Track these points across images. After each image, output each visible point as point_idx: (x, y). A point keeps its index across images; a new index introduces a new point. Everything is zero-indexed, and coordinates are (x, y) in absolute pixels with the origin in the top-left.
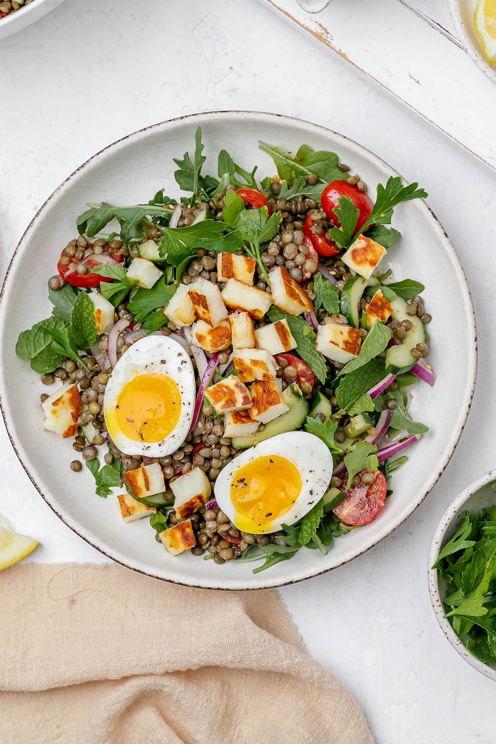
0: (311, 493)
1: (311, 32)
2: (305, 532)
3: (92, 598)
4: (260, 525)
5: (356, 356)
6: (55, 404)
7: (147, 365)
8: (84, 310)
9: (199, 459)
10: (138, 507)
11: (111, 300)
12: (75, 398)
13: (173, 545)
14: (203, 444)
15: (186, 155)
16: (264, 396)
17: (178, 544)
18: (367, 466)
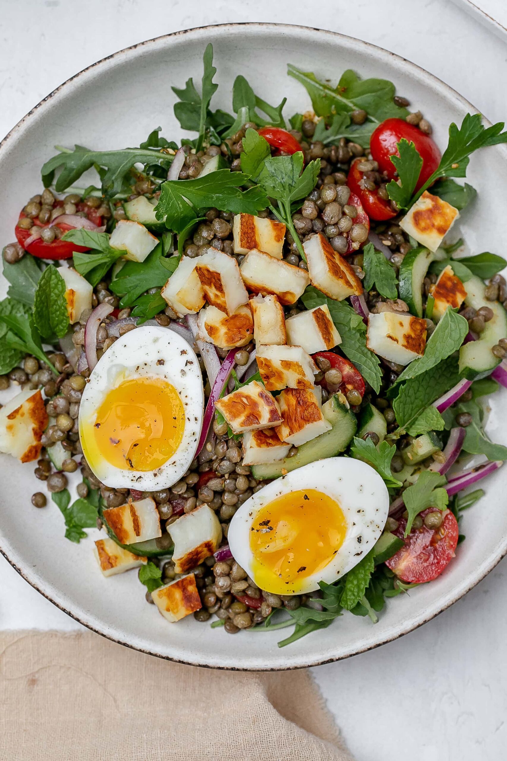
0: (359, 540)
2: (350, 593)
3: (59, 677)
4: (288, 583)
5: (420, 356)
6: (12, 417)
7: (138, 367)
8: (52, 290)
9: (206, 493)
10: (123, 557)
11: (88, 277)
12: (38, 409)
13: (171, 608)
14: (213, 474)
15: (190, 83)
16: (299, 410)
17: (177, 607)
18: (432, 503)
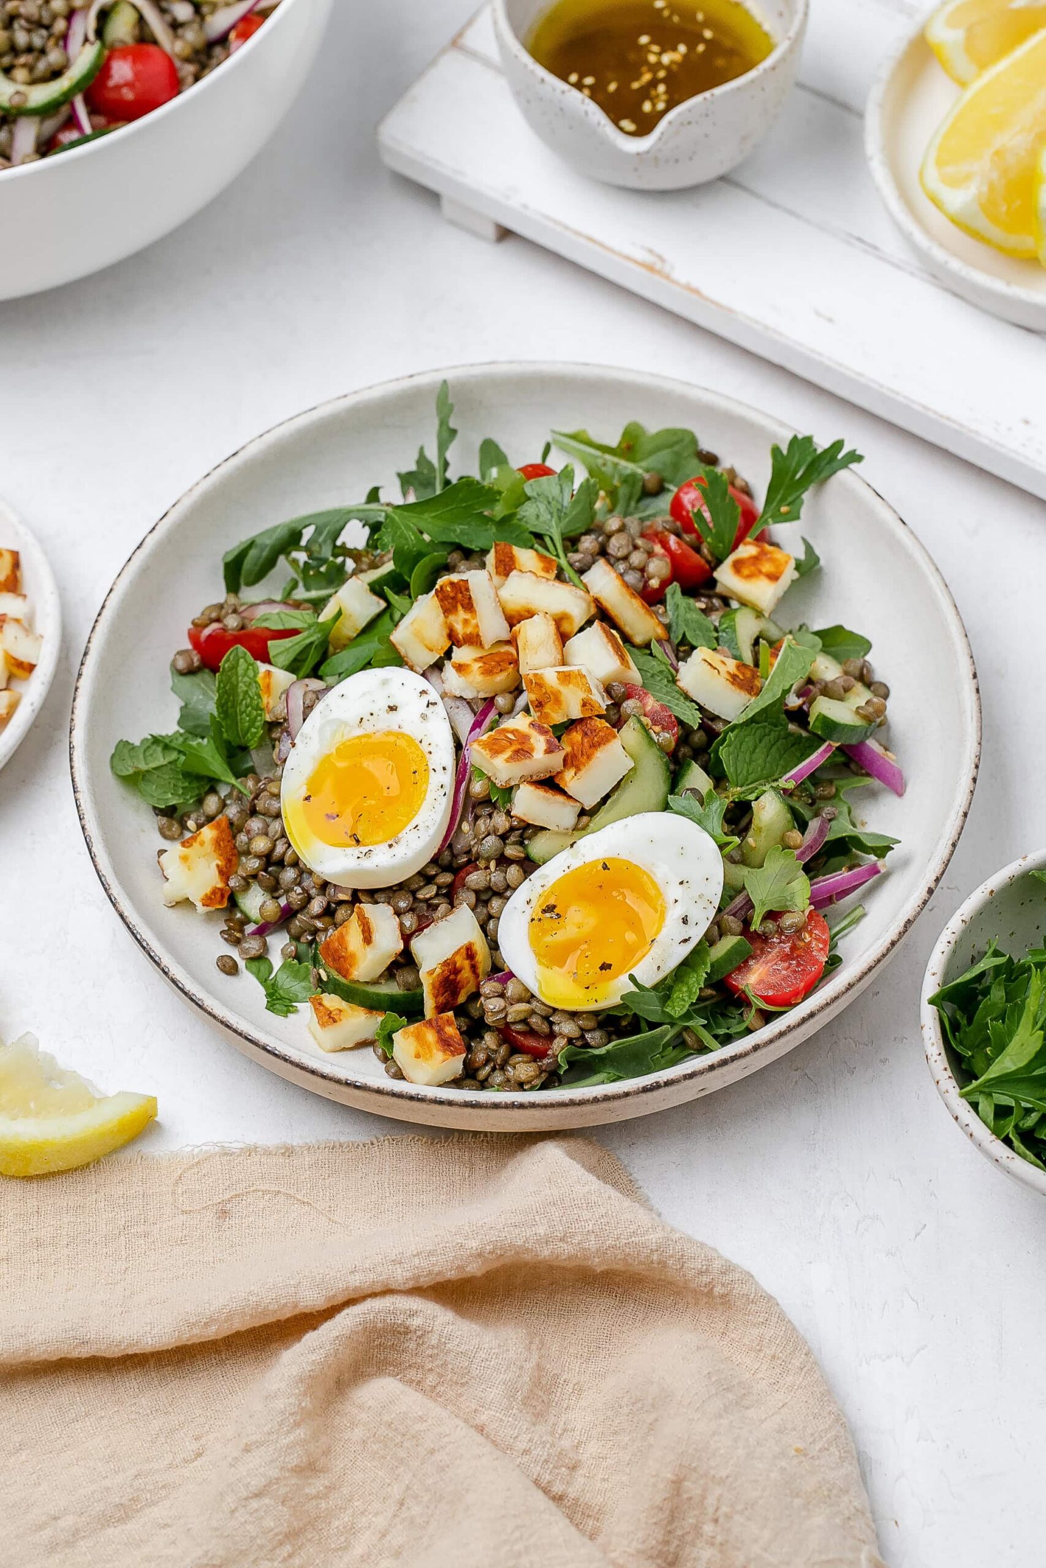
0: (685, 921)
1: (635, 262)
3: (262, 1206)
4: (588, 988)
5: (753, 699)
6: (187, 844)
7: (362, 719)
8: (240, 679)
9: (466, 898)
10: (349, 1011)
11: (291, 668)
12: (223, 840)
13: (421, 1051)
14: (473, 862)
15: (422, 460)
16: (586, 740)
17: (430, 1051)
18: (788, 903)
